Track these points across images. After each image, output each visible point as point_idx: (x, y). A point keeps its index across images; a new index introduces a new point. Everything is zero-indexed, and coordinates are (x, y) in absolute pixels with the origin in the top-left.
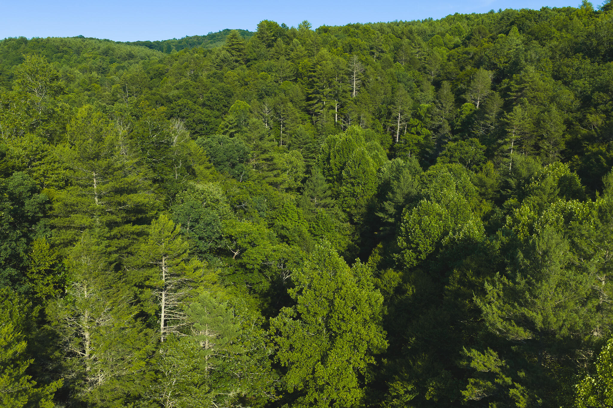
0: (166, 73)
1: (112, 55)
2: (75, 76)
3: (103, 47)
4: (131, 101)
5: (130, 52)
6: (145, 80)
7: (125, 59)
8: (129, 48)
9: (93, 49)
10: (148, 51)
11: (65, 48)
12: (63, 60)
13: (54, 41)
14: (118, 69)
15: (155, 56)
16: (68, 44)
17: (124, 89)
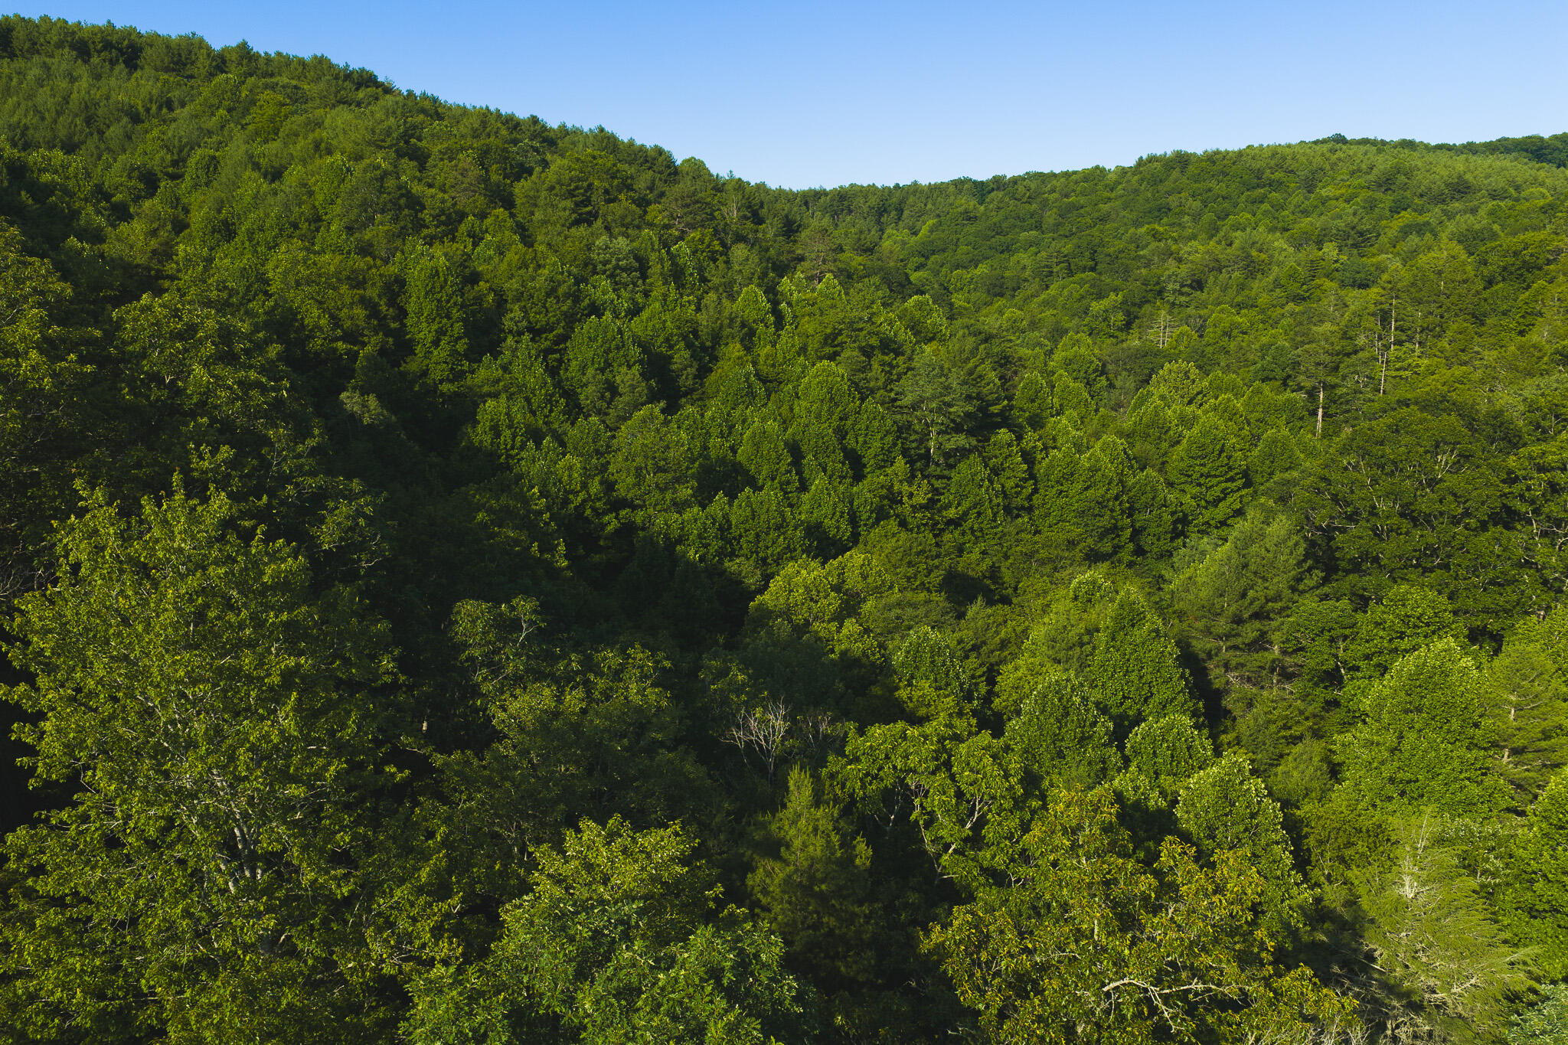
0: (1549, 262)
1: (1405, 187)
2: (1271, 256)
3: (1383, 163)
4: (1398, 358)
5: (1460, 177)
6: (1462, 289)
7: (1439, 199)
8: (1459, 164)
9: (1353, 173)
10: (1522, 169)
11: (1278, 175)
12: (1266, 206)
13: (1253, 158)
14: (1406, 231)
15: (1542, 185)
16: (1289, 161)
17: (1385, 318)
